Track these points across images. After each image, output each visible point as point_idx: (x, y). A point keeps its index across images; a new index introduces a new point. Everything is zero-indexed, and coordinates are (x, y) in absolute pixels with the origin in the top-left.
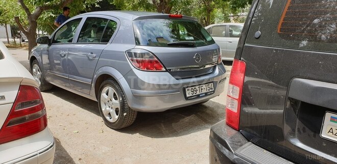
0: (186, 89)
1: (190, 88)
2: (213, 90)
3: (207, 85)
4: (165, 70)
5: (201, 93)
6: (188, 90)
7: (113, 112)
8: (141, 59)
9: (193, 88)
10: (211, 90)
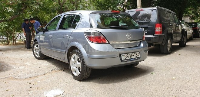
0: (122, 55)
1: (124, 55)
2: (139, 56)
3: (135, 53)
4: (108, 43)
5: (131, 58)
6: (123, 56)
7: (77, 69)
8: (94, 36)
9: (126, 54)
10: (138, 57)
